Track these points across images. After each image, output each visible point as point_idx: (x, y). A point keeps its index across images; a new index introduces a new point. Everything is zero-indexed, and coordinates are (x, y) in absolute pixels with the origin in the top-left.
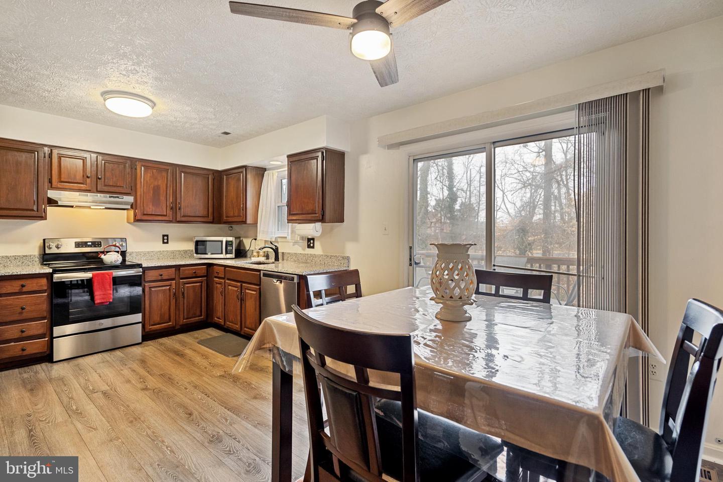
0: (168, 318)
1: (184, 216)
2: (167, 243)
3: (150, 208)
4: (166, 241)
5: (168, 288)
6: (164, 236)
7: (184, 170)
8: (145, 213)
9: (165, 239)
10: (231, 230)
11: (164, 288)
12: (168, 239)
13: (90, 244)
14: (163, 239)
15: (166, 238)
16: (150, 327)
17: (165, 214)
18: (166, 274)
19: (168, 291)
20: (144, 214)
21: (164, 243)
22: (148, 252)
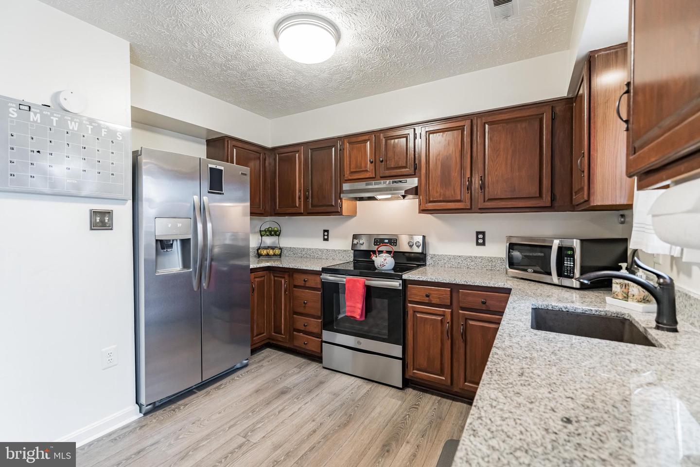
0: (439, 367)
1: (489, 200)
2: (484, 244)
3: (437, 192)
4: (481, 241)
5: (440, 318)
6: (478, 233)
7: (490, 119)
8: (431, 199)
9: (481, 238)
10: (623, 223)
11: (434, 317)
12: (484, 239)
13: (387, 241)
14: (477, 239)
15: (481, 236)
16: (414, 371)
17: (459, 198)
18: (437, 295)
19: (439, 325)
20: (431, 202)
21: (478, 244)
22: (455, 257)
